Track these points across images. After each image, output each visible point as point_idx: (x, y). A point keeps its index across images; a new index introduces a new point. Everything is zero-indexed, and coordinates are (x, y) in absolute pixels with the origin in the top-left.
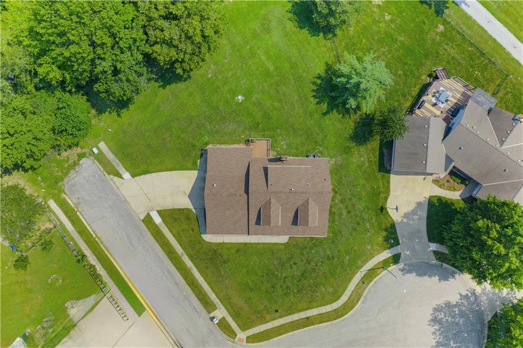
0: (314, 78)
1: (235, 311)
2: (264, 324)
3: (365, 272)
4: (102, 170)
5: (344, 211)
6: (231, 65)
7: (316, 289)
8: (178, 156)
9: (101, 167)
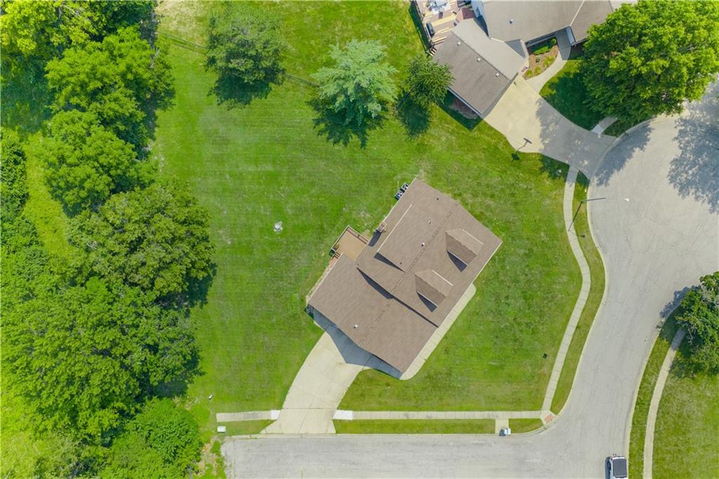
0: (314, 127)
1: (512, 403)
2: (549, 380)
3: (573, 227)
4: (248, 436)
5: (487, 201)
6: (234, 211)
7: (552, 293)
8: (293, 341)
9: (244, 436)
